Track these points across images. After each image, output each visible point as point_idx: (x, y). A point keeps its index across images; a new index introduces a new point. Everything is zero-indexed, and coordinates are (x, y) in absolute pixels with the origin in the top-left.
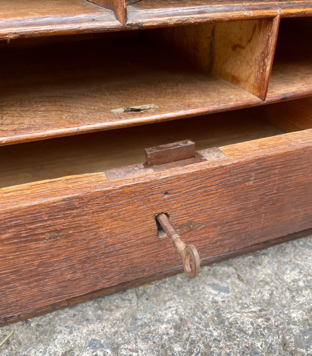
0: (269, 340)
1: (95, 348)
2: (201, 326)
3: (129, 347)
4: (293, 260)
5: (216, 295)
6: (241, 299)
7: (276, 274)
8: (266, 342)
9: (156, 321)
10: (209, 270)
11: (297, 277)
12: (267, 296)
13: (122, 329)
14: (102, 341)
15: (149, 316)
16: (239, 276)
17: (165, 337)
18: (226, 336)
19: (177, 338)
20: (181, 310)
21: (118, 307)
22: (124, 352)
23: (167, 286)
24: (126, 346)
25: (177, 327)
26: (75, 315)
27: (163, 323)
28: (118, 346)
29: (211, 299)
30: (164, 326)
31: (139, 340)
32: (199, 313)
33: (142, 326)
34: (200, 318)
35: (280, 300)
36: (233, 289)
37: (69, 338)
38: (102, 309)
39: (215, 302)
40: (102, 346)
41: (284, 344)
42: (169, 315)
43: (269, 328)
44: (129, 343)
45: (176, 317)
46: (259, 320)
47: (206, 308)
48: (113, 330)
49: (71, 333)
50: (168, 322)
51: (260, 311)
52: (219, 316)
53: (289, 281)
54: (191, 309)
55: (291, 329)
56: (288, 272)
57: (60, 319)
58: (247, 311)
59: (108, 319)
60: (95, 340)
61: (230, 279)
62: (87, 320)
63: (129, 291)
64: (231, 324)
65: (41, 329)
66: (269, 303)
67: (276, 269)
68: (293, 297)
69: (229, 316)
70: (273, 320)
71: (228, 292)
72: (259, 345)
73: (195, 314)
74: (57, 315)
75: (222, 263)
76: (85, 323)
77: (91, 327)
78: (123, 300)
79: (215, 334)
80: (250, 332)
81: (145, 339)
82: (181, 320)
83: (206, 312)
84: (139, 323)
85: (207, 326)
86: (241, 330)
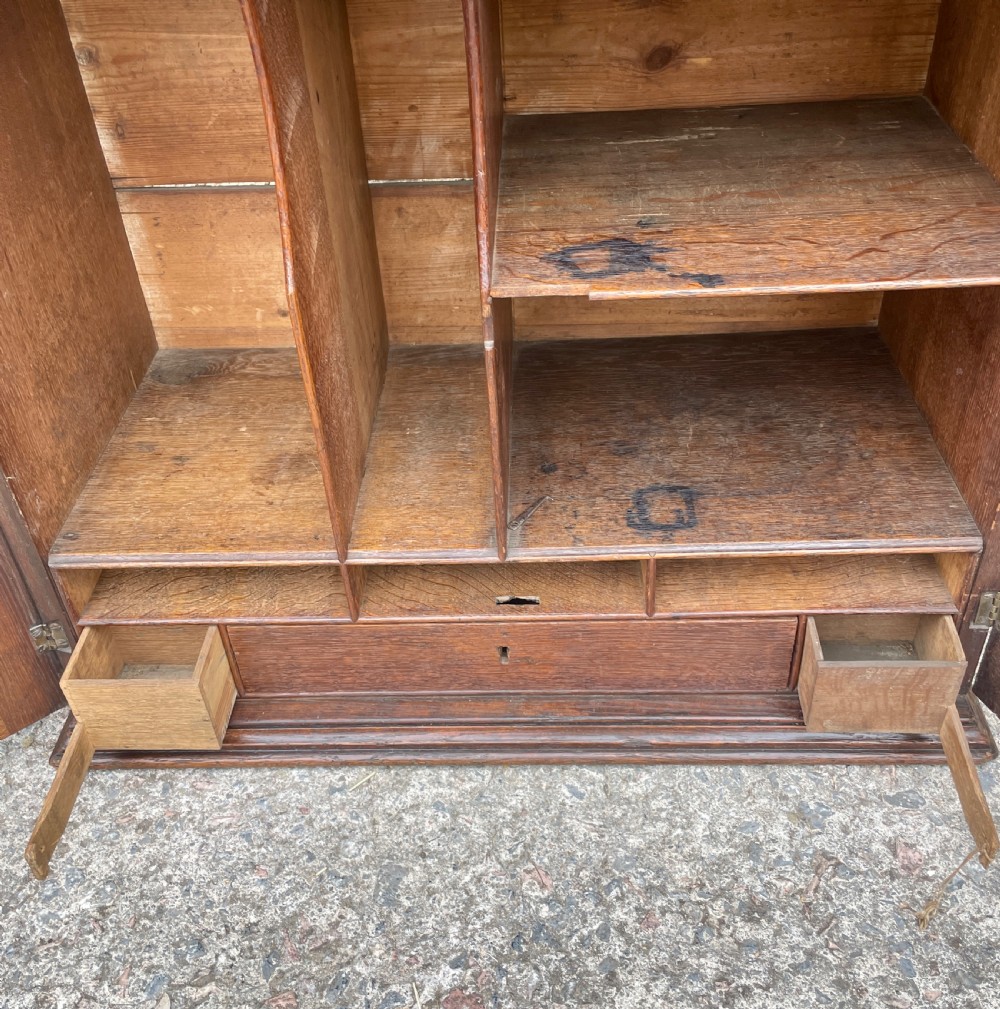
0: (591, 854)
1: (438, 809)
2: (537, 822)
3: (466, 818)
4: (676, 788)
5: (567, 798)
6: (591, 809)
7: (647, 796)
8: (588, 854)
9: (500, 803)
10: (577, 770)
11: (664, 807)
12: (619, 814)
13: (467, 801)
14: (446, 806)
15: (494, 796)
16: (606, 786)
17: (501, 820)
18: (555, 837)
19: (511, 825)
20: (527, 802)
21: (470, 779)
22: (460, 821)
23: (526, 774)
24: (464, 816)
25: (515, 816)
26: (430, 774)
27: (504, 807)
28: (458, 813)
29: (560, 800)
30: (504, 810)
31: (477, 815)
32: (542, 810)
33: (485, 803)
34: (541, 815)
35: (630, 824)
36: (589, 798)
37: (420, 793)
38: (456, 777)
39: (564, 804)
40: (444, 809)
41: (605, 862)
42: (514, 802)
43: (598, 844)
44: (467, 814)
45: (520, 806)
46: (593, 834)
47: (551, 807)
48: (459, 799)
49: (422, 790)
50: (510, 808)
51: (601, 826)
52: (559, 818)
53: (654, 807)
54: (537, 804)
55: (618, 851)
56: (660, 797)
57: (417, 774)
58: (588, 822)
59: (457, 788)
60: (439, 802)
61: (592, 787)
62: (439, 783)
63: (487, 767)
64: (566, 829)
65: (398, 778)
66: (616, 823)
67: (650, 791)
68: (644, 824)
69: (568, 821)
70: (607, 838)
71: (582, 798)
72: (580, 854)
73: (538, 810)
74: (414, 769)
75: (594, 767)
76: (436, 785)
77: (441, 790)
78: (477, 774)
79: (546, 832)
80: (579, 841)
81: (483, 816)
82: (523, 810)
83: (548, 811)
84: (484, 800)
85: (543, 823)
86: (572, 837)
